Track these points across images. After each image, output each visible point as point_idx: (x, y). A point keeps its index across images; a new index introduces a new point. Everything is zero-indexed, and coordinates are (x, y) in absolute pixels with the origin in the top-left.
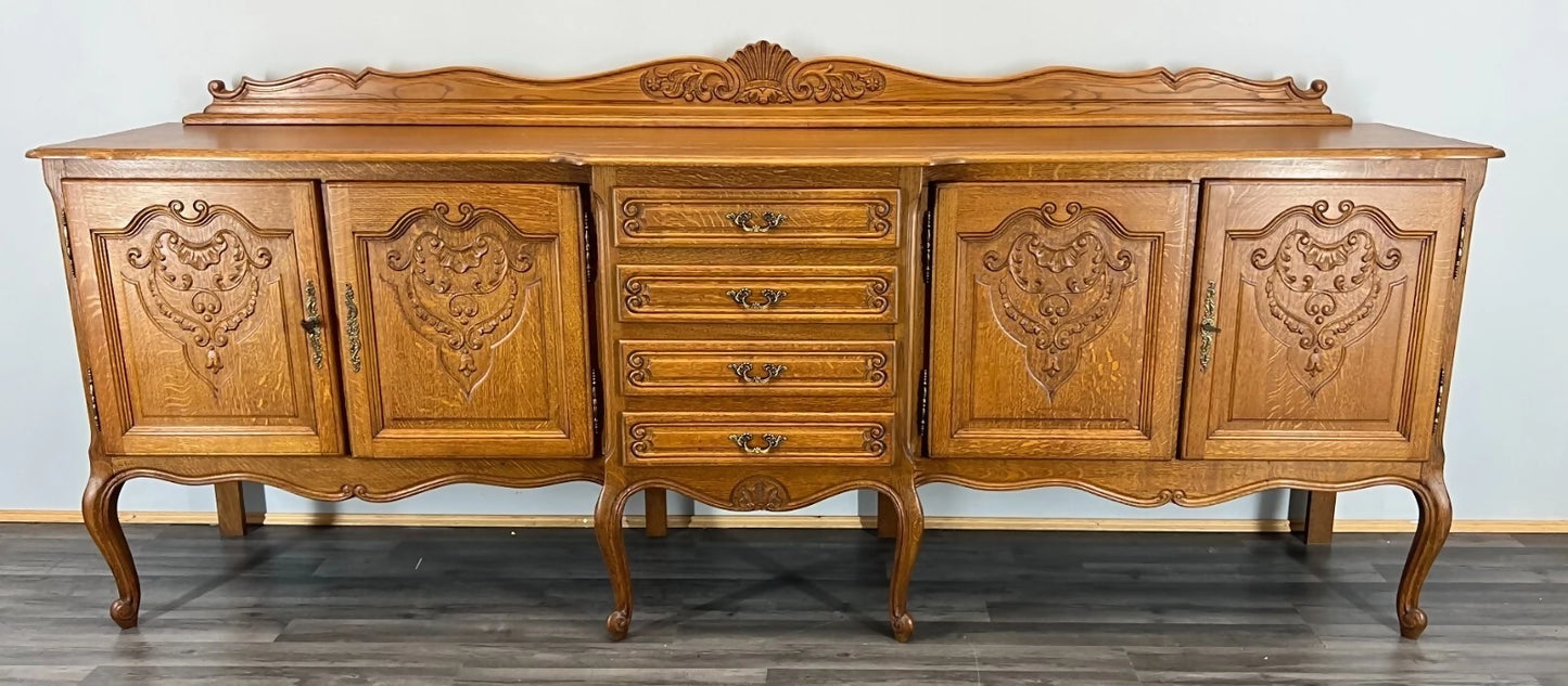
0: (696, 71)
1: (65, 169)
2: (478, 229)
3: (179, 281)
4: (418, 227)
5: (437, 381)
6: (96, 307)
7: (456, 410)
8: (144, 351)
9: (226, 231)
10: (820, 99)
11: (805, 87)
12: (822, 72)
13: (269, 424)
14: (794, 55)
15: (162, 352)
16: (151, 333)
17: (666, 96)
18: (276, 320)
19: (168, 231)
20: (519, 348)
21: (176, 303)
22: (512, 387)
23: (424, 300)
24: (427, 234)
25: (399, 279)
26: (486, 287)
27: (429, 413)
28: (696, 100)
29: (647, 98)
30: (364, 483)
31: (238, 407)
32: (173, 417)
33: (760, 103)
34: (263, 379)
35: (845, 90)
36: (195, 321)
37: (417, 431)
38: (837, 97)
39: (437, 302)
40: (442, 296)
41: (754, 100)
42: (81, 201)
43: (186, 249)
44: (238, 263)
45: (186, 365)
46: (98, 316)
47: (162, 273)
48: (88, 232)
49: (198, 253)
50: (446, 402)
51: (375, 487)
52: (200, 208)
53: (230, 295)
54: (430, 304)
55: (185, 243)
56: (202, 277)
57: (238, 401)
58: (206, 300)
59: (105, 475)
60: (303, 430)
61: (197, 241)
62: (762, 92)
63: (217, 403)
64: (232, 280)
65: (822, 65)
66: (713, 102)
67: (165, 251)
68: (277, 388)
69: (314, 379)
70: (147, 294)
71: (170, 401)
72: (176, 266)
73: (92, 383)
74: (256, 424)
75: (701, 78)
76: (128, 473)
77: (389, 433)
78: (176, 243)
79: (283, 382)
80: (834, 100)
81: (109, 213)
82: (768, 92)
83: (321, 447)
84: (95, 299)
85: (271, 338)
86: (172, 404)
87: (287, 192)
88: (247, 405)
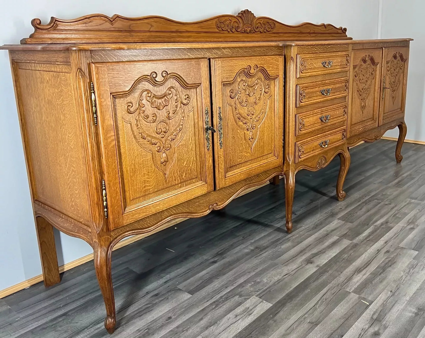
0: (230, 20)
1: (92, 57)
2: (256, 77)
3: (151, 118)
4: (239, 77)
5: (243, 146)
6: (112, 141)
7: (248, 157)
8: (133, 162)
9: (172, 87)
10: (261, 32)
11: (258, 27)
12: (261, 22)
13: (186, 185)
14: (255, 15)
15: (142, 160)
16: (137, 150)
17: (223, 30)
18: (191, 131)
19: (146, 90)
20: (266, 126)
21: (148, 130)
22: (263, 143)
23: (240, 111)
24: (242, 80)
25: (232, 102)
26: (257, 101)
27: (241, 161)
28: (231, 32)
29: (218, 31)
30: (217, 202)
31: (175, 180)
32: (146, 195)
33: (247, 33)
34: (185, 163)
35: (267, 29)
36: (157, 139)
37: (237, 170)
38: (265, 31)
39: (244, 111)
40: (245, 107)
41: (245, 32)
42: (106, 76)
43: (154, 99)
44: (176, 104)
45: (153, 164)
46: (113, 147)
47: (142, 115)
48: (110, 94)
49: (160, 101)
50: (246, 154)
51: (220, 202)
52: (164, 75)
53: (172, 121)
54: (241, 111)
55: (155, 96)
56: (161, 114)
57: (175, 177)
58: (162, 126)
59: (107, 243)
60: (200, 183)
61: (159, 94)
62: (248, 28)
63: (166, 181)
64: (174, 114)
65: (261, 19)
66: (235, 33)
67: (144, 102)
68: (191, 166)
69: (206, 156)
70: (135, 128)
71: (145, 187)
72: (149, 110)
73: (105, 189)
74: (181, 187)
75: (232, 23)
76: (118, 238)
77: (229, 174)
78: (150, 97)
79: (193, 162)
80: (265, 32)
81: (121, 82)
82: (249, 29)
83: (208, 189)
84: (111, 136)
85: (189, 141)
86: (146, 188)
87: (199, 64)
88: (178, 178)
